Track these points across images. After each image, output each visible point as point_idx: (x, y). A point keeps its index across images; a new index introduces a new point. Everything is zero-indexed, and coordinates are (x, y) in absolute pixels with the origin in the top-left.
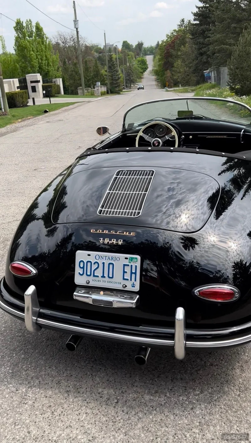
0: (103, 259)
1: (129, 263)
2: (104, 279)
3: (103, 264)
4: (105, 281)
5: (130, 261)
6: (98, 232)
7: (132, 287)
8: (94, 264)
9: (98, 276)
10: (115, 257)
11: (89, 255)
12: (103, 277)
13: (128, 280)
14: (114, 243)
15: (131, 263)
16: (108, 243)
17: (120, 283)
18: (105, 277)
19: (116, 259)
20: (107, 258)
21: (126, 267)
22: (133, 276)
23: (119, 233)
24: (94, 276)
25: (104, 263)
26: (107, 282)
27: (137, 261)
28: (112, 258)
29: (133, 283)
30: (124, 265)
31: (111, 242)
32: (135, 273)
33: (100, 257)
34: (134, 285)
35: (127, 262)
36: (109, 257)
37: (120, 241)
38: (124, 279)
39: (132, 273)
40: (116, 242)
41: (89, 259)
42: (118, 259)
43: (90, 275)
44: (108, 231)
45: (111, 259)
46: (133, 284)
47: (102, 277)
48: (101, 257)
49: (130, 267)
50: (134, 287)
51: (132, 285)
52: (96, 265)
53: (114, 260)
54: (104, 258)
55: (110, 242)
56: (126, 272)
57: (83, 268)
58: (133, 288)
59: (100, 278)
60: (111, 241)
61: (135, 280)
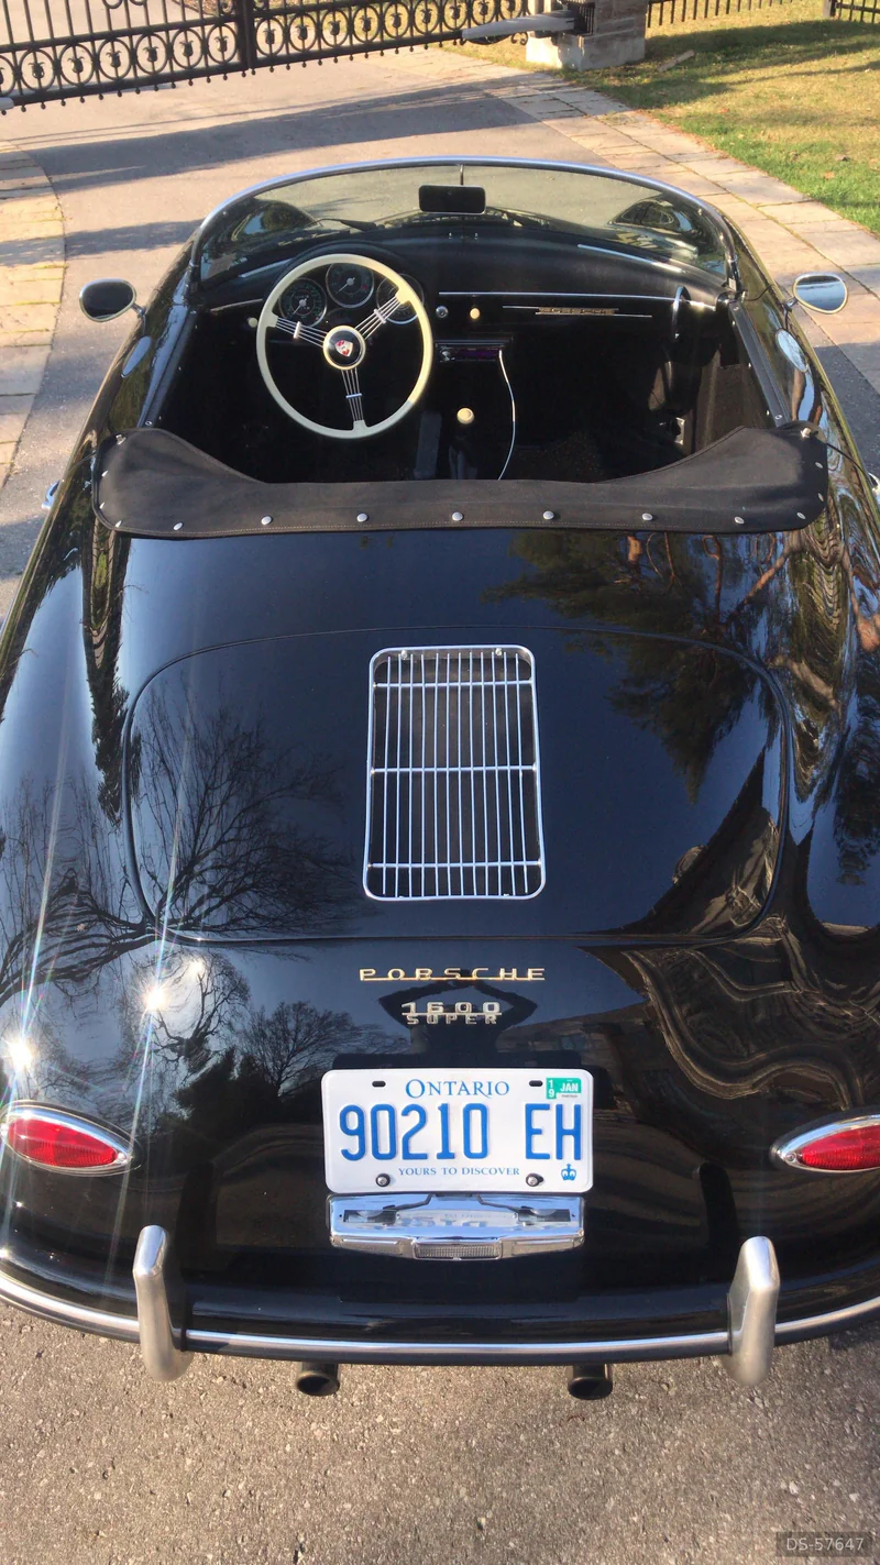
0: (439, 1092)
1: (548, 1098)
2: (446, 1163)
3: (439, 1112)
4: (453, 1171)
5: (552, 1092)
6: (390, 978)
7: (565, 1178)
8: (406, 1112)
9: (424, 1157)
10: (490, 1084)
11: (379, 1084)
12: (446, 1154)
13: (546, 1157)
14: (468, 1019)
15: (555, 1097)
16: (442, 1019)
17: (516, 1172)
18: (452, 1156)
19: (493, 1089)
20: (455, 1089)
21: (536, 1114)
22: (569, 1141)
23: (479, 974)
24: (407, 1156)
25: (444, 1109)
26: (460, 1171)
27: (580, 1091)
28: (478, 1086)
29: (569, 1165)
30: (530, 1109)
31: (455, 1015)
32: (576, 1133)
33: (427, 1087)
34: (572, 1173)
35: (538, 1095)
36: (463, 1084)
37: (491, 1008)
38: (530, 1155)
39: (561, 1132)
40: (475, 1014)
41: (381, 1097)
42: (502, 1089)
43: (392, 1155)
44: (430, 971)
45: (472, 1091)
46: (569, 1170)
47: (440, 1156)
48: (431, 1085)
49: (553, 1112)
50: (573, 1178)
51: (566, 1173)
52: (415, 1117)
53: (486, 1092)
54: (444, 1089)
55: (448, 1015)
56: (539, 1132)
57: (360, 1132)
58: (569, 1181)
59: (433, 1162)
60: (454, 1011)
61: (578, 1156)
